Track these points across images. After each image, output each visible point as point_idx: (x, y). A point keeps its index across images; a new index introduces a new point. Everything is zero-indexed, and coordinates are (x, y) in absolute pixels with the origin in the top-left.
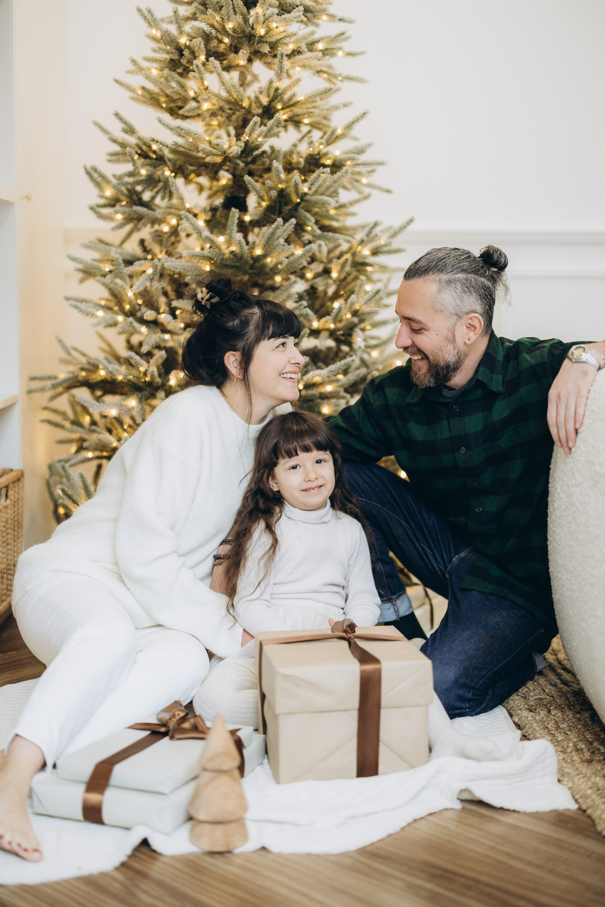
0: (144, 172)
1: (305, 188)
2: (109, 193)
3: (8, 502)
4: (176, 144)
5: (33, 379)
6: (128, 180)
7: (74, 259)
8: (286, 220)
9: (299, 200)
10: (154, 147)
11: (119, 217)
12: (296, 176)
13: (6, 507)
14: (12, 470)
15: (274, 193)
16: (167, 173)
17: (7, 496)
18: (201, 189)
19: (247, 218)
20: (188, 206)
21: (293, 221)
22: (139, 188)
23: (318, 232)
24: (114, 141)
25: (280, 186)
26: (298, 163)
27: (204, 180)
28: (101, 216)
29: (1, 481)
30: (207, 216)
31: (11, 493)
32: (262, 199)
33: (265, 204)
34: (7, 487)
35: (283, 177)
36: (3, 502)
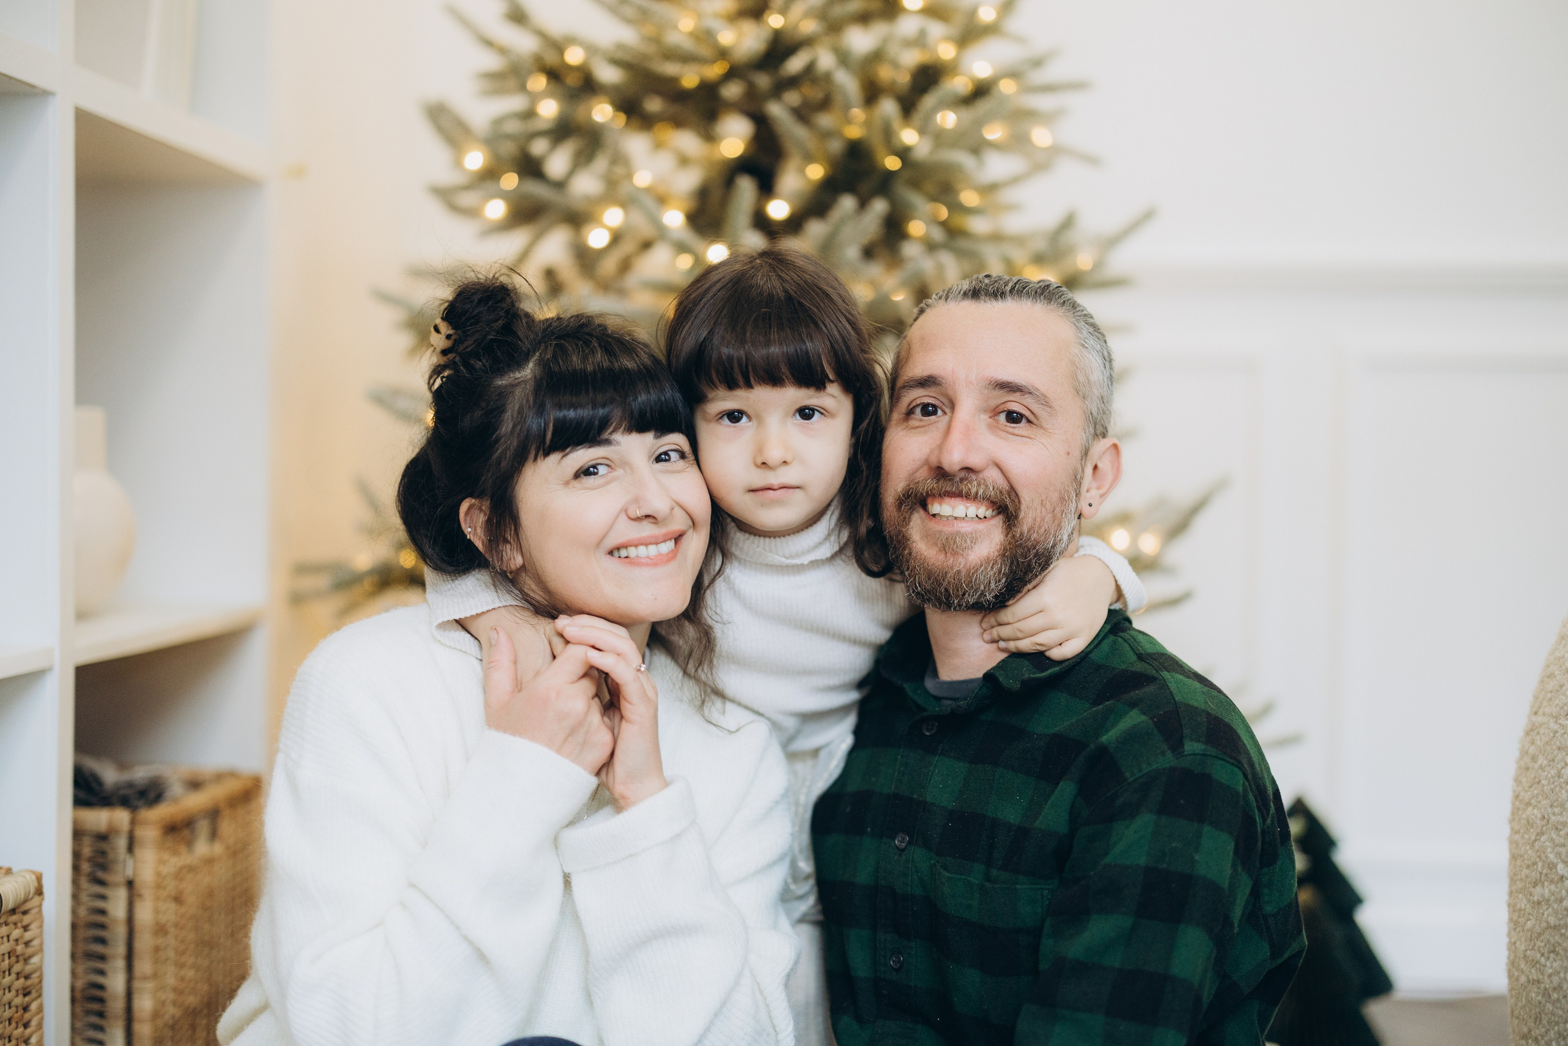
0: (549, 109)
1: (909, 136)
2: (475, 160)
3: (218, 848)
4: (620, 46)
5: (302, 569)
6: (515, 128)
7: (385, 298)
8: (863, 204)
9: (892, 163)
10: (574, 56)
11: (496, 209)
12: (888, 107)
13: (210, 861)
14: (231, 774)
15: (836, 146)
16: (602, 112)
17: (214, 835)
19: (778, 210)
20: (642, 178)
21: (882, 207)
22: (539, 147)
23: (938, 234)
24: (488, 43)
25: (851, 132)
26: (893, 83)
28: (458, 210)
29: (196, 801)
30: (690, 204)
31: (226, 827)
32: (809, 158)
33: (816, 172)
34: (214, 814)
35: (858, 113)
36: (202, 847)
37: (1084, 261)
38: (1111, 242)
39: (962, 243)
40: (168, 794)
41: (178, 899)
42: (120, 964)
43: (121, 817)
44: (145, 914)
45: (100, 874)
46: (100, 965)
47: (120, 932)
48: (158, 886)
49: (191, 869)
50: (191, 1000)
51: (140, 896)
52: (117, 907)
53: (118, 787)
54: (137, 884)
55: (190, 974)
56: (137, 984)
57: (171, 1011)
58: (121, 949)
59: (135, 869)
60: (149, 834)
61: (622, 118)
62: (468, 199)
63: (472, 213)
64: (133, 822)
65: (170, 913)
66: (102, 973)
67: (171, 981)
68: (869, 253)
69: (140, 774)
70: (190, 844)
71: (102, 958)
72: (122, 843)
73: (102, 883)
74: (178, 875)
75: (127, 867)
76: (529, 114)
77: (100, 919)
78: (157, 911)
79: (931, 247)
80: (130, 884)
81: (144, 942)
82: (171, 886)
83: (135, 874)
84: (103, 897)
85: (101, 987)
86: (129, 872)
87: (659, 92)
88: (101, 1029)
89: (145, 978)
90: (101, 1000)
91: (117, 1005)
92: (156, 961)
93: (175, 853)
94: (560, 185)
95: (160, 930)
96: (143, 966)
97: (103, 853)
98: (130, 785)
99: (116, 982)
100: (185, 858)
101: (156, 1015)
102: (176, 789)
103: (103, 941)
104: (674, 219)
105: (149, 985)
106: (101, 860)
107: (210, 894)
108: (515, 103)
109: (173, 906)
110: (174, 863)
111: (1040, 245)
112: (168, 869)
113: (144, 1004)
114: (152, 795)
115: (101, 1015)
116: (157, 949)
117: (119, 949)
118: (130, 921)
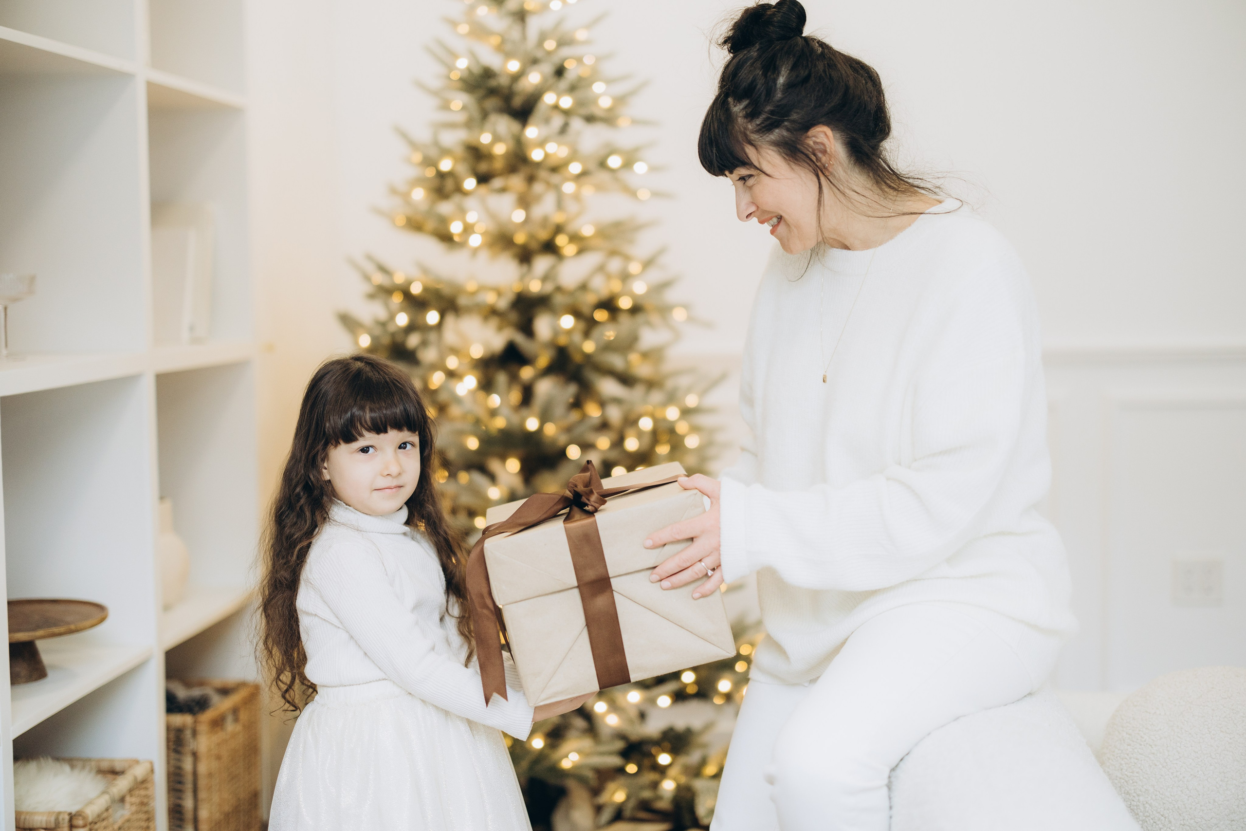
0: (402, 319)
2: (365, 341)
3: (238, 727)
10: (416, 290)
13: (234, 735)
14: (244, 684)
16: (431, 317)
17: (236, 721)
29: (226, 705)
34: (235, 711)
36: (230, 726)
40: (210, 703)
41: (218, 757)
42: (190, 794)
43: (188, 719)
44: (202, 768)
45: (180, 749)
46: (180, 795)
47: (189, 779)
48: (209, 753)
49: (225, 741)
50: (227, 808)
51: (199, 759)
52: (188, 765)
53: (186, 701)
54: (198, 754)
56: (199, 804)
57: (217, 816)
59: (196, 746)
60: (203, 728)
64: (195, 722)
65: (215, 765)
66: (182, 799)
67: (216, 798)
69: (196, 692)
70: (223, 728)
71: (182, 791)
72: (188, 733)
73: (181, 753)
74: (219, 745)
75: (191, 744)
77: (180, 772)
78: (208, 766)
80: (194, 754)
81: (202, 783)
82: (215, 752)
83: (196, 749)
84: (181, 761)
85: (182, 806)
86: (194, 748)
89: (203, 800)
90: (182, 813)
91: (189, 815)
92: (209, 792)
93: (216, 735)
95: (210, 775)
96: (202, 795)
97: (181, 739)
98: (192, 700)
99: (188, 803)
100: (221, 736)
101: (210, 819)
102: (215, 699)
103: (180, 782)
104: (471, 385)
105: (206, 804)
106: (180, 742)
107: (235, 751)
109: (216, 762)
110: (216, 739)
112: (212, 744)
113: (203, 814)
114: (203, 705)
115: (182, 820)
116: (209, 785)
117: (189, 786)
118: (195, 774)
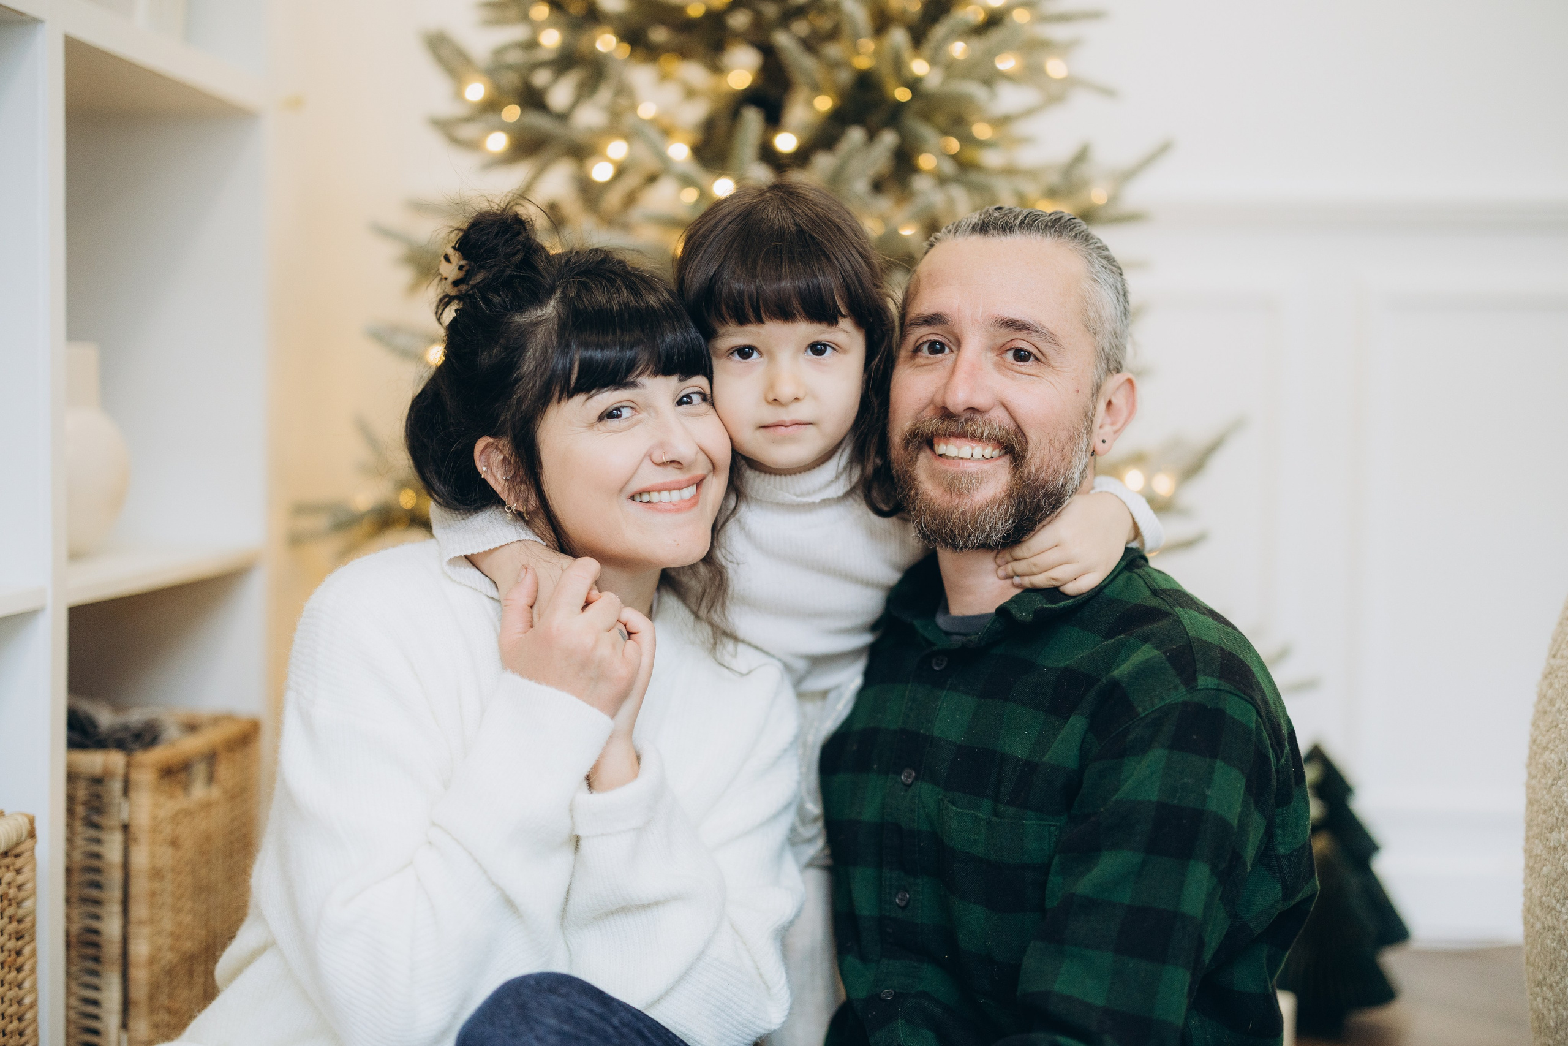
0: (551, 39)
1: (919, 67)
2: (476, 91)
3: (215, 793)
5: (301, 509)
6: (515, 57)
7: (385, 232)
8: (872, 136)
9: (902, 94)
11: (498, 142)
12: (898, 37)
13: (207, 806)
14: (229, 718)
15: (844, 77)
16: (606, 42)
17: (211, 778)
18: (690, 93)
19: (786, 142)
20: (647, 110)
21: (889, 139)
22: (541, 78)
23: (949, 168)
25: (863, 62)
26: (904, 12)
27: (693, 72)
28: (457, 142)
29: (192, 744)
30: (696, 137)
31: (224, 771)
32: (817, 89)
33: (824, 103)
34: (211, 758)
35: (868, 45)
36: (199, 791)
37: (1098, 195)
38: (1128, 175)
39: (974, 177)
40: (164, 737)
41: (175, 843)
42: (116, 908)
43: (115, 760)
44: (141, 858)
45: (95, 818)
46: (94, 909)
47: (115, 876)
48: (154, 830)
49: (188, 813)
50: (189, 945)
51: (136, 840)
52: (112, 851)
53: (113, 731)
54: (133, 829)
55: (188, 919)
56: (133, 929)
57: (168, 957)
58: (116, 893)
59: (130, 812)
60: (144, 777)
61: (626, 48)
62: (468, 132)
63: (473, 146)
64: (128, 765)
65: (166, 857)
66: (97, 917)
67: (167, 924)
68: (878, 186)
69: (136, 717)
70: (186, 787)
71: (97, 902)
72: (117, 786)
73: (96, 826)
74: (175, 818)
75: (121, 810)
76: (532, 44)
77: (95, 863)
78: (153, 855)
79: (942, 181)
80: (126, 828)
81: (140, 886)
82: (167, 830)
83: (130, 818)
84: (98, 841)
85: (96, 932)
86: (125, 815)
87: (663, 22)
88: (95, 973)
89: (141, 923)
90: (97, 945)
91: (112, 950)
92: (152, 906)
93: (172, 796)
94: (563, 117)
95: (156, 874)
96: (140, 910)
97: (98, 797)
98: (126, 728)
99: (112, 927)
100: (181, 802)
101: (152, 961)
102: (172, 732)
103: (98, 886)
104: (680, 152)
105: (145, 931)
106: (96, 804)
107: (208, 838)
108: (518, 33)
109: (170, 851)
110: (170, 806)
111: (1054, 179)
112: (162, 814)
113: (140, 949)
114: (148, 738)
115: (97, 959)
116: (153, 894)
117: (115, 893)
118: (126, 865)
